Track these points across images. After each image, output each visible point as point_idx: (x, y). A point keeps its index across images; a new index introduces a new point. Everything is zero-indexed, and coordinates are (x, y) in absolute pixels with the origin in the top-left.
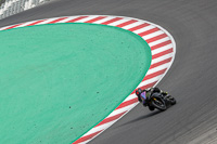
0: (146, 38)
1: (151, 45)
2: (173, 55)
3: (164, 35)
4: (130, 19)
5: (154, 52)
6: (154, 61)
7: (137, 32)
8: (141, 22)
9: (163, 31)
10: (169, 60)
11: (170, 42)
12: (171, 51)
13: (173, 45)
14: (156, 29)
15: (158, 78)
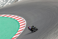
1: (20, 22)
2: (25, 25)
3: (23, 20)
6: (20, 27)
7: (16, 19)
8: (17, 16)
10: (24, 27)
11: (24, 22)
12: (25, 24)
14: (21, 18)
15: (22, 31)
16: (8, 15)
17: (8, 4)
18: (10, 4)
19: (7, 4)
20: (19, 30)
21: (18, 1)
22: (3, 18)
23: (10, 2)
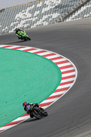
0: (59, 66)
1: (62, 71)
2: (75, 79)
3: (71, 66)
4: (51, 52)
5: (63, 76)
6: (63, 81)
7: (55, 61)
8: (58, 55)
9: (71, 63)
10: (72, 82)
11: (74, 71)
12: (74, 76)
13: (76, 73)
14: (67, 61)
16: (39, 50)
17: (43, 23)
18: (46, 24)
19: (39, 23)
20: (59, 87)
21: (67, 20)
22: (26, 54)
23: (46, 20)
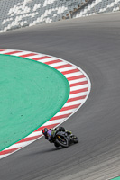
0: (67, 76)
1: (71, 82)
2: (87, 93)
3: (83, 76)
4: (56, 59)
5: (72, 89)
6: (71, 97)
7: (61, 70)
8: (65, 63)
9: (82, 72)
10: (83, 97)
11: (86, 82)
12: (86, 90)
13: (89, 86)
14: (77, 70)
15: (73, 111)
16: (40, 55)
17: (45, 19)
18: (49, 21)
19: (40, 20)
20: (67, 105)
21: (77, 16)
